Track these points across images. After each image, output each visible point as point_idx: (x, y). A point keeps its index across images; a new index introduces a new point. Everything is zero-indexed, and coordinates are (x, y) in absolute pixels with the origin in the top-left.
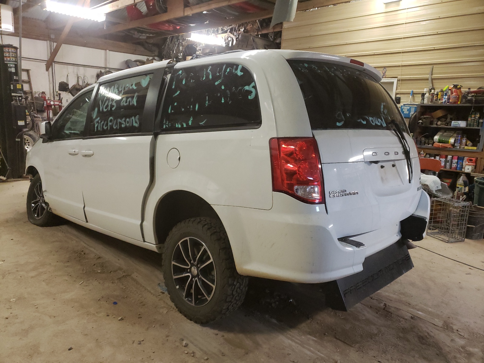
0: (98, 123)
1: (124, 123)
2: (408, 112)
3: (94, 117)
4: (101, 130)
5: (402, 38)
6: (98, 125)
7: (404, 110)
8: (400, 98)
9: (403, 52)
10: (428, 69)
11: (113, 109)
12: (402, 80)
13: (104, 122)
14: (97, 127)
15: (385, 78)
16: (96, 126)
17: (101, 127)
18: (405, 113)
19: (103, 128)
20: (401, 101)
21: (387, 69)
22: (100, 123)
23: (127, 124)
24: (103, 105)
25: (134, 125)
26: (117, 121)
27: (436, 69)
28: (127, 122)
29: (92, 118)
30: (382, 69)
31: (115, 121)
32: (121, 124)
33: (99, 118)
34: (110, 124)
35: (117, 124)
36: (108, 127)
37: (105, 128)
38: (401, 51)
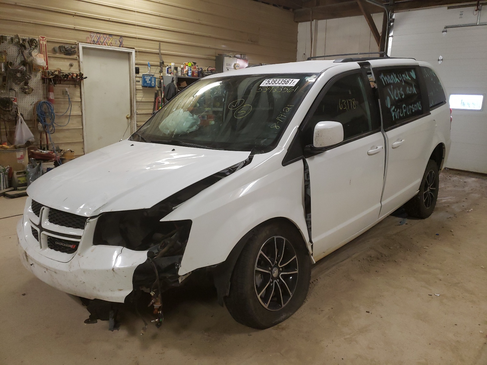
0: (395, 112)
1: (414, 108)
2: (150, 82)
3: (389, 106)
4: (398, 118)
5: (135, 11)
6: (395, 114)
7: (146, 80)
8: (138, 68)
9: (137, 25)
10: (156, 45)
11: (403, 97)
12: (139, 52)
13: (400, 110)
14: (395, 116)
15: (123, 47)
16: (393, 115)
17: (398, 115)
18: (147, 82)
19: (400, 116)
20: (140, 71)
21: (124, 38)
22: (397, 111)
23: (416, 109)
24: (393, 93)
25: (419, 109)
26: (409, 107)
27: (163, 46)
28: (415, 107)
29: (387, 108)
30: (119, 38)
31: (408, 108)
32: (412, 110)
33: (394, 107)
34: (404, 111)
35: (409, 110)
36: (403, 114)
37: (401, 115)
38: (136, 24)
